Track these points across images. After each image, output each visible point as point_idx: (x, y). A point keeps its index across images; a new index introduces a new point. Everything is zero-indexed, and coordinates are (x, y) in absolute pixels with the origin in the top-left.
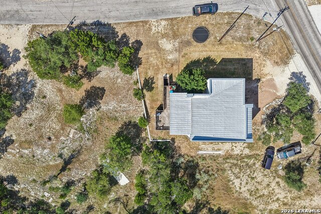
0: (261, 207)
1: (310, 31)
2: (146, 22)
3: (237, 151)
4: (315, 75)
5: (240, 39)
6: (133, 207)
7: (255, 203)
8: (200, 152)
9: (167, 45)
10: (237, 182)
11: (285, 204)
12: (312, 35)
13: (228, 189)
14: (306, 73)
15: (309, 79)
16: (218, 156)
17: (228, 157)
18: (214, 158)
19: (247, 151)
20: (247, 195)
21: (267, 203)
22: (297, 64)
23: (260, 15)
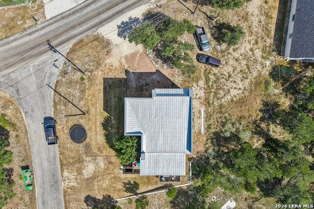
0: (259, 67)
1: (73, 18)
2: (65, 192)
3: (202, 94)
4: (121, 12)
5: (83, 91)
6: (258, 192)
7: (255, 74)
8: (203, 131)
9: (89, 169)
10: (233, 92)
11: (257, 42)
12: (78, 15)
13: (241, 102)
14: (118, 21)
15: (125, 18)
16: (206, 112)
17: (207, 103)
18: (208, 116)
19: (202, 83)
20: (247, 82)
21: (255, 61)
22: (109, 31)
23: (56, 71)
